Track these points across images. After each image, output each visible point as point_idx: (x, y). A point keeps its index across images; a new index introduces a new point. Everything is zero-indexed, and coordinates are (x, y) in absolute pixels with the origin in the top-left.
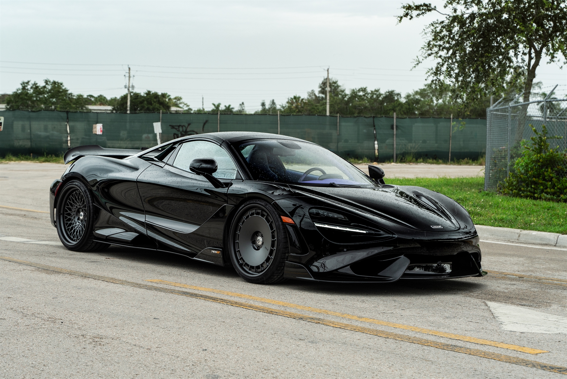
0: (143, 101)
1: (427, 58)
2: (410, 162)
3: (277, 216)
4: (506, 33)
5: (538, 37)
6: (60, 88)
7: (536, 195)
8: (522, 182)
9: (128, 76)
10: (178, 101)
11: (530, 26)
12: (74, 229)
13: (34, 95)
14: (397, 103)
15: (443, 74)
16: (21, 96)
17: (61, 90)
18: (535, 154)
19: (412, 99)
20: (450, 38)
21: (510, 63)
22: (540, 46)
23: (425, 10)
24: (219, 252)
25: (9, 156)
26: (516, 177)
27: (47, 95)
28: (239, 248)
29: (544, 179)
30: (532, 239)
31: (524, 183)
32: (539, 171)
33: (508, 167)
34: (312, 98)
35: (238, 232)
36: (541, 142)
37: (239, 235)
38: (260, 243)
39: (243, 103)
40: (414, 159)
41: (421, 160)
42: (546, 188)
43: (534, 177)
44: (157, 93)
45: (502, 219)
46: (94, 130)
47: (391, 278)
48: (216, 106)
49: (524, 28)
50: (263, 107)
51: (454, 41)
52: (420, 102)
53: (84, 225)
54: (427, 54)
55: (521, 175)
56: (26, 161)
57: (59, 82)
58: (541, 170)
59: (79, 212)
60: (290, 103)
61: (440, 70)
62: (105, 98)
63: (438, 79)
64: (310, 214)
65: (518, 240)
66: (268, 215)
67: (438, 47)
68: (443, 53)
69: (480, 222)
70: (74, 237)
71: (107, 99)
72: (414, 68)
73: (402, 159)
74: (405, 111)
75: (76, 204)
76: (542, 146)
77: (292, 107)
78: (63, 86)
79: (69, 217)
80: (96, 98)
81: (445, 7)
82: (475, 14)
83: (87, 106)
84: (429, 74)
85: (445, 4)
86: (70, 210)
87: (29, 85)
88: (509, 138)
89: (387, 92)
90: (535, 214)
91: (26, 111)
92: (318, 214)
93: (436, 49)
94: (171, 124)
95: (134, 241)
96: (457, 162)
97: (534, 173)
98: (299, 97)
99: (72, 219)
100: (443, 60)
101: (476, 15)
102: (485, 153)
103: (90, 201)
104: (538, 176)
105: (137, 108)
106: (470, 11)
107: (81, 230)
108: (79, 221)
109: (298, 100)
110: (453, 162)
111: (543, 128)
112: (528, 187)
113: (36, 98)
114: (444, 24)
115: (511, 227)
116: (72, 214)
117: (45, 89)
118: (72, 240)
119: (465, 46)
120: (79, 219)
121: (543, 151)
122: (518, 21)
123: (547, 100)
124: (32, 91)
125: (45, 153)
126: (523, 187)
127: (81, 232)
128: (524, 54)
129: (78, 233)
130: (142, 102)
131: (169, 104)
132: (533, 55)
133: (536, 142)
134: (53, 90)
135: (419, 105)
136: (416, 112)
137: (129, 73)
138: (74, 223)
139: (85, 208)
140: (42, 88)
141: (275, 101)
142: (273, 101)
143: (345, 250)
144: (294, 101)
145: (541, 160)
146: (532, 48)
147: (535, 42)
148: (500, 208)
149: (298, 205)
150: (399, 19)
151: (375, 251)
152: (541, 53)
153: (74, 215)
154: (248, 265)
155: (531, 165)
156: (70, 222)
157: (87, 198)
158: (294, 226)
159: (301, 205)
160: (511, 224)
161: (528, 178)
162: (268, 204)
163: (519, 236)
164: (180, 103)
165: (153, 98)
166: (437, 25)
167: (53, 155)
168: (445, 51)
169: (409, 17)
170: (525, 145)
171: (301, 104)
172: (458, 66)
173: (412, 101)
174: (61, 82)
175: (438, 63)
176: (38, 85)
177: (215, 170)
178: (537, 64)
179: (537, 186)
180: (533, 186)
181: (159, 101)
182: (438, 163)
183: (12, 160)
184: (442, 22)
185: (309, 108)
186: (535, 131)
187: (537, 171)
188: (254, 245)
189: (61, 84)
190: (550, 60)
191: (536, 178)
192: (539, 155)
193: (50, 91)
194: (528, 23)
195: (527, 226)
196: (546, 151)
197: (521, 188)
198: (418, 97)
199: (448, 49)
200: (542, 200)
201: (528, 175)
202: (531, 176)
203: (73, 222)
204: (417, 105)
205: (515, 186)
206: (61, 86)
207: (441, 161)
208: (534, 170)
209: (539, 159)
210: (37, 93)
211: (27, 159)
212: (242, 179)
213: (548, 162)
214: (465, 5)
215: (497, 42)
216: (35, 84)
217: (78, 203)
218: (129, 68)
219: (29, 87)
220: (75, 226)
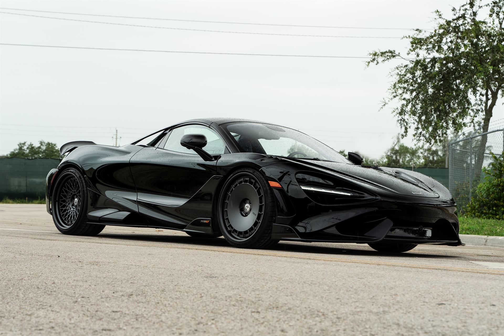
1: (393, 100)
3: (265, 181)
6: (54, 149)
7: (498, 216)
8: (484, 205)
9: (115, 137)
12: (68, 214)
13: (30, 155)
15: (407, 113)
16: (17, 156)
18: (496, 179)
20: (413, 80)
22: (496, 88)
23: (389, 56)
24: (208, 221)
25: (6, 200)
26: (478, 201)
27: (42, 155)
28: (227, 216)
30: (498, 244)
31: (486, 206)
32: (499, 194)
33: (470, 194)
35: (227, 201)
36: (502, 168)
37: (227, 203)
38: (248, 210)
43: (495, 199)
47: (375, 238)
49: (482, 68)
51: (416, 84)
53: (79, 209)
54: (392, 95)
55: (483, 199)
57: (53, 143)
58: (502, 193)
59: (74, 199)
61: (405, 110)
63: (403, 119)
64: (297, 179)
65: (485, 245)
66: (256, 181)
67: (402, 89)
68: (408, 96)
70: (68, 222)
72: (381, 109)
75: (71, 191)
76: (502, 171)
79: (64, 204)
81: (408, 54)
82: (437, 58)
84: (395, 113)
85: (408, 51)
86: (65, 196)
87: (25, 145)
91: (23, 158)
92: (304, 179)
93: (400, 91)
97: (495, 196)
99: (67, 205)
100: (407, 102)
101: (436, 60)
103: (85, 186)
104: (499, 199)
106: (431, 56)
107: (75, 215)
108: (73, 207)
112: (490, 210)
113: (32, 157)
114: (408, 67)
115: (478, 234)
116: (67, 200)
117: (40, 149)
118: (67, 225)
119: (427, 87)
120: (73, 205)
122: (476, 63)
124: (28, 151)
125: (39, 197)
126: (485, 210)
127: (75, 217)
128: (482, 94)
129: (72, 218)
132: (490, 96)
133: (496, 168)
134: (48, 151)
137: (116, 135)
138: (68, 209)
139: (80, 193)
140: (37, 149)
143: (331, 211)
145: (502, 184)
146: (489, 90)
147: (491, 84)
149: (285, 172)
150: (367, 64)
151: (360, 212)
152: (497, 95)
153: (69, 201)
154: (236, 231)
155: (492, 189)
156: (65, 208)
157: (82, 183)
158: (281, 189)
159: (288, 172)
161: (490, 202)
162: (256, 171)
163: (486, 241)
166: (402, 68)
168: (409, 93)
169: (375, 62)
170: (486, 170)
175: (403, 105)
176: (33, 146)
177: (205, 144)
178: (493, 104)
179: (498, 208)
180: (494, 208)
184: (406, 66)
186: (495, 157)
187: (497, 194)
188: (242, 212)
189: (55, 145)
191: (497, 201)
192: (499, 179)
193: (44, 151)
197: (483, 211)
199: (412, 92)
201: (490, 198)
202: (492, 199)
205: (478, 210)
206: (55, 147)
208: (495, 194)
209: (499, 183)
210: (33, 153)
212: (230, 153)
214: (427, 51)
216: (30, 145)
217: (73, 189)
218: (117, 131)
219: (25, 148)
220: (70, 211)
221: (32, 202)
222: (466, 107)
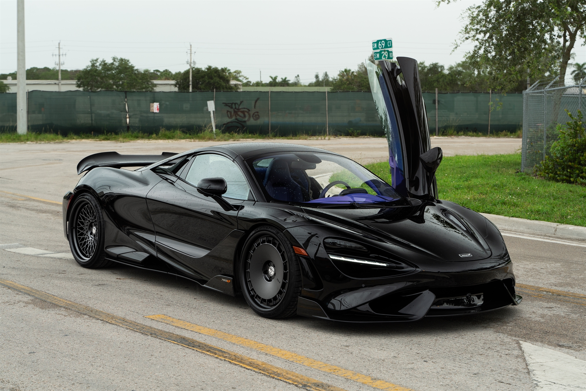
0: (205, 75)
1: (465, 42)
2: (451, 135)
4: (541, 17)
5: (572, 20)
6: (127, 65)
7: (572, 179)
8: (558, 165)
9: (190, 52)
10: (238, 74)
11: (565, 10)
12: (86, 244)
13: (103, 71)
14: (440, 74)
16: (91, 73)
17: (128, 67)
18: (571, 139)
19: (455, 71)
20: (486, 21)
21: (545, 45)
22: (575, 28)
24: (229, 281)
25: (70, 135)
26: (552, 160)
27: (115, 71)
28: (250, 278)
29: (580, 164)
30: (568, 234)
31: (560, 167)
32: (574, 155)
33: (544, 150)
34: (362, 70)
36: (577, 127)
37: (250, 263)
38: (272, 274)
39: (298, 76)
40: (455, 132)
41: (462, 133)
42: (582, 173)
43: (570, 161)
44: (217, 68)
45: (538, 210)
46: (151, 108)
48: (273, 78)
49: (559, 12)
50: (316, 79)
51: (490, 24)
52: (462, 74)
53: (97, 240)
54: (464, 37)
55: (557, 160)
56: (87, 139)
57: (126, 59)
58: (577, 154)
59: (92, 227)
60: (341, 76)
61: (478, 53)
62: (170, 72)
64: (324, 243)
65: (554, 234)
66: (279, 244)
67: (475, 31)
68: (481, 36)
69: (516, 215)
70: (86, 253)
71: (172, 74)
73: (443, 132)
74: (449, 83)
75: (88, 218)
76: (578, 131)
77: (343, 80)
78: (130, 63)
79: (81, 231)
80: (161, 73)
83: (152, 81)
86: (83, 224)
87: (98, 62)
88: (545, 117)
89: (431, 65)
90: (571, 203)
93: (473, 33)
94: (224, 102)
95: (145, 262)
96: (496, 134)
97: (569, 157)
98: (350, 70)
99: (85, 233)
100: (480, 43)
102: (522, 126)
104: (574, 160)
105: (199, 83)
107: (93, 246)
108: (91, 236)
109: (348, 73)
110: (492, 135)
111: (578, 113)
112: (564, 171)
113: (105, 74)
114: (481, 8)
115: (548, 221)
116: (85, 228)
117: (113, 66)
118: (85, 256)
119: (501, 29)
120: (91, 233)
121: (579, 136)
122: (552, 6)
123: (582, 85)
124: (100, 68)
125: (105, 131)
126: (559, 170)
127: (93, 248)
128: (559, 37)
129: (91, 249)
130: (203, 77)
131: (229, 78)
132: (568, 38)
133: (571, 127)
134: (121, 67)
135: (461, 77)
136: (459, 83)
137: (191, 50)
139: (97, 223)
140: (110, 65)
141: (328, 73)
142: (326, 73)
143: (363, 285)
144: (345, 73)
145: (577, 145)
146: (567, 31)
147: (569, 24)
148: (536, 196)
149: (313, 234)
150: (438, 4)
152: (576, 36)
153: (86, 229)
154: (260, 298)
155: (566, 149)
156: (83, 236)
157: (98, 213)
158: (307, 258)
159: (317, 234)
160: (547, 216)
161: (564, 162)
162: (279, 232)
163: (556, 230)
164: (240, 76)
165: (214, 73)
166: (474, 10)
167: (113, 133)
168: (482, 34)
170: (561, 129)
171: (352, 77)
172: (495, 49)
173: (455, 73)
174: (128, 59)
175: (475, 46)
176: (106, 62)
177: (224, 191)
178: (571, 46)
179: (573, 171)
180: (569, 170)
181: (219, 75)
182: (477, 136)
183: (74, 139)
184: (479, 7)
185: (358, 80)
186: (571, 116)
187: (572, 155)
188: (266, 275)
189: (128, 61)
190: (584, 42)
191: (571, 163)
192: (574, 140)
193: (117, 68)
194: (563, 7)
195: (563, 220)
196: (582, 135)
197: (557, 171)
198: (460, 69)
199: (485, 33)
200: (578, 185)
201: (564, 159)
202: (566, 160)
203: (86, 237)
204: (459, 76)
205: (551, 170)
206: (128, 63)
207: (480, 134)
208: (570, 154)
209: (574, 143)
210: (106, 70)
211: (88, 137)
212: (254, 201)
213: (584, 146)
215: (533, 25)
216: (103, 61)
217: (90, 217)
218: (191, 45)
219: (98, 64)
220: (88, 240)
221: (98, 136)
222: (543, 47)
